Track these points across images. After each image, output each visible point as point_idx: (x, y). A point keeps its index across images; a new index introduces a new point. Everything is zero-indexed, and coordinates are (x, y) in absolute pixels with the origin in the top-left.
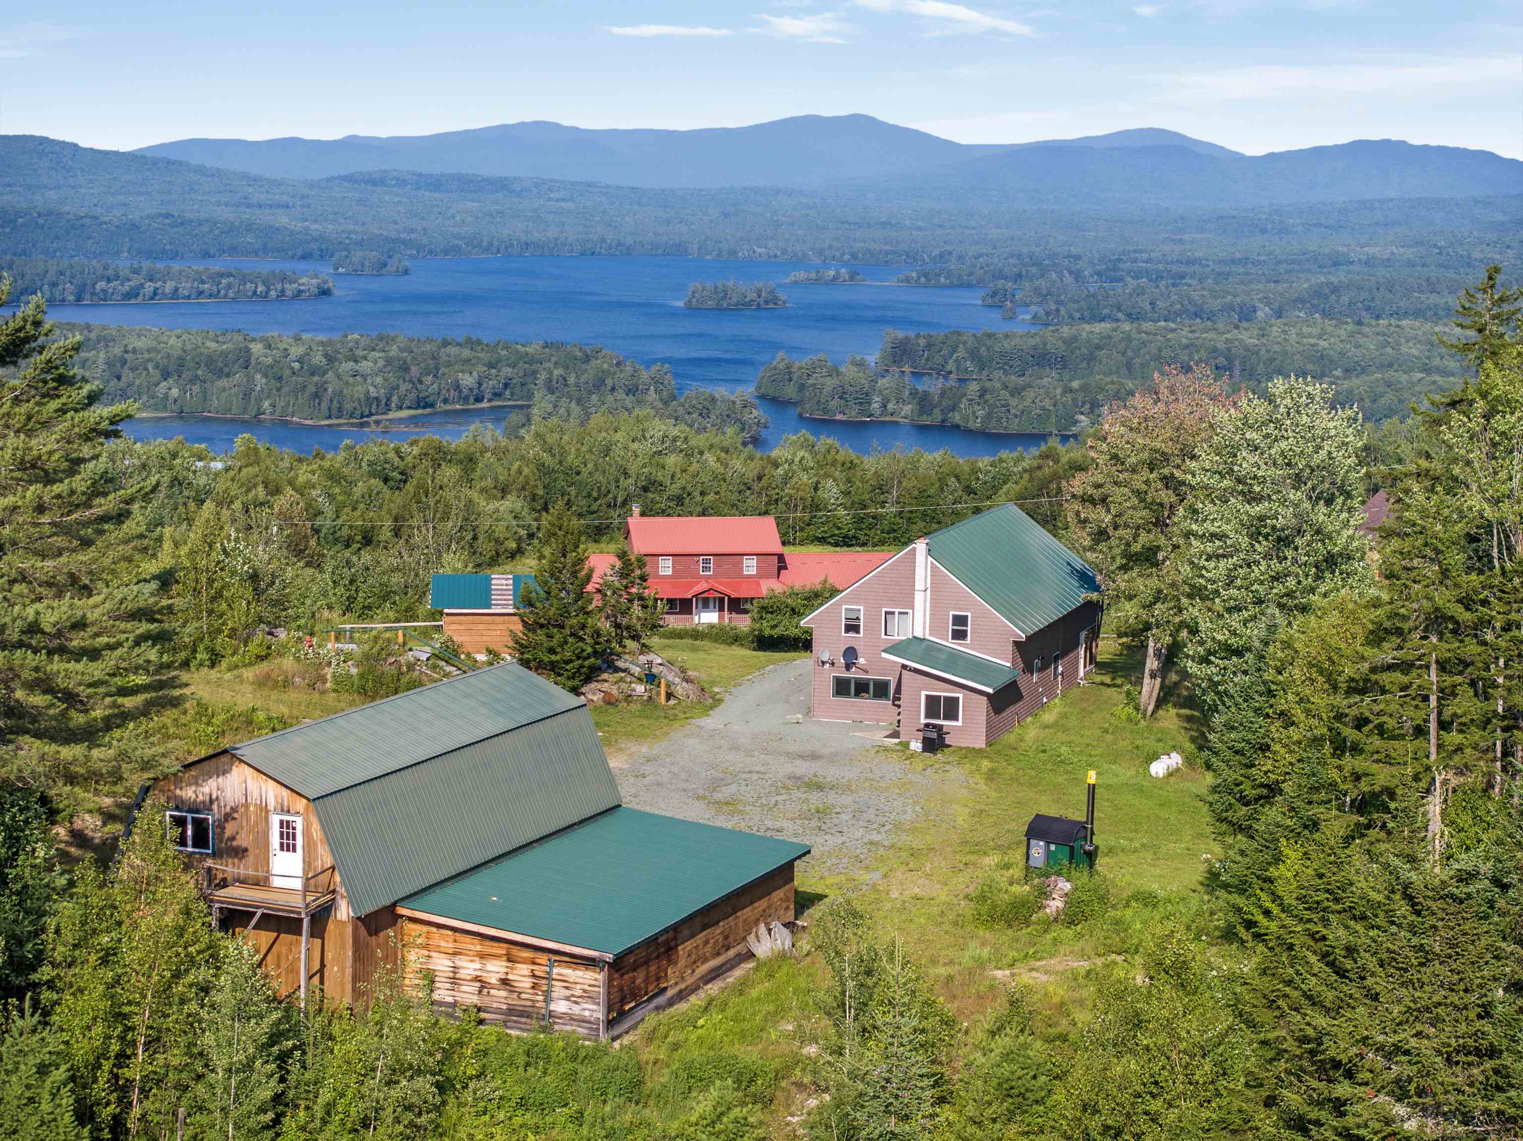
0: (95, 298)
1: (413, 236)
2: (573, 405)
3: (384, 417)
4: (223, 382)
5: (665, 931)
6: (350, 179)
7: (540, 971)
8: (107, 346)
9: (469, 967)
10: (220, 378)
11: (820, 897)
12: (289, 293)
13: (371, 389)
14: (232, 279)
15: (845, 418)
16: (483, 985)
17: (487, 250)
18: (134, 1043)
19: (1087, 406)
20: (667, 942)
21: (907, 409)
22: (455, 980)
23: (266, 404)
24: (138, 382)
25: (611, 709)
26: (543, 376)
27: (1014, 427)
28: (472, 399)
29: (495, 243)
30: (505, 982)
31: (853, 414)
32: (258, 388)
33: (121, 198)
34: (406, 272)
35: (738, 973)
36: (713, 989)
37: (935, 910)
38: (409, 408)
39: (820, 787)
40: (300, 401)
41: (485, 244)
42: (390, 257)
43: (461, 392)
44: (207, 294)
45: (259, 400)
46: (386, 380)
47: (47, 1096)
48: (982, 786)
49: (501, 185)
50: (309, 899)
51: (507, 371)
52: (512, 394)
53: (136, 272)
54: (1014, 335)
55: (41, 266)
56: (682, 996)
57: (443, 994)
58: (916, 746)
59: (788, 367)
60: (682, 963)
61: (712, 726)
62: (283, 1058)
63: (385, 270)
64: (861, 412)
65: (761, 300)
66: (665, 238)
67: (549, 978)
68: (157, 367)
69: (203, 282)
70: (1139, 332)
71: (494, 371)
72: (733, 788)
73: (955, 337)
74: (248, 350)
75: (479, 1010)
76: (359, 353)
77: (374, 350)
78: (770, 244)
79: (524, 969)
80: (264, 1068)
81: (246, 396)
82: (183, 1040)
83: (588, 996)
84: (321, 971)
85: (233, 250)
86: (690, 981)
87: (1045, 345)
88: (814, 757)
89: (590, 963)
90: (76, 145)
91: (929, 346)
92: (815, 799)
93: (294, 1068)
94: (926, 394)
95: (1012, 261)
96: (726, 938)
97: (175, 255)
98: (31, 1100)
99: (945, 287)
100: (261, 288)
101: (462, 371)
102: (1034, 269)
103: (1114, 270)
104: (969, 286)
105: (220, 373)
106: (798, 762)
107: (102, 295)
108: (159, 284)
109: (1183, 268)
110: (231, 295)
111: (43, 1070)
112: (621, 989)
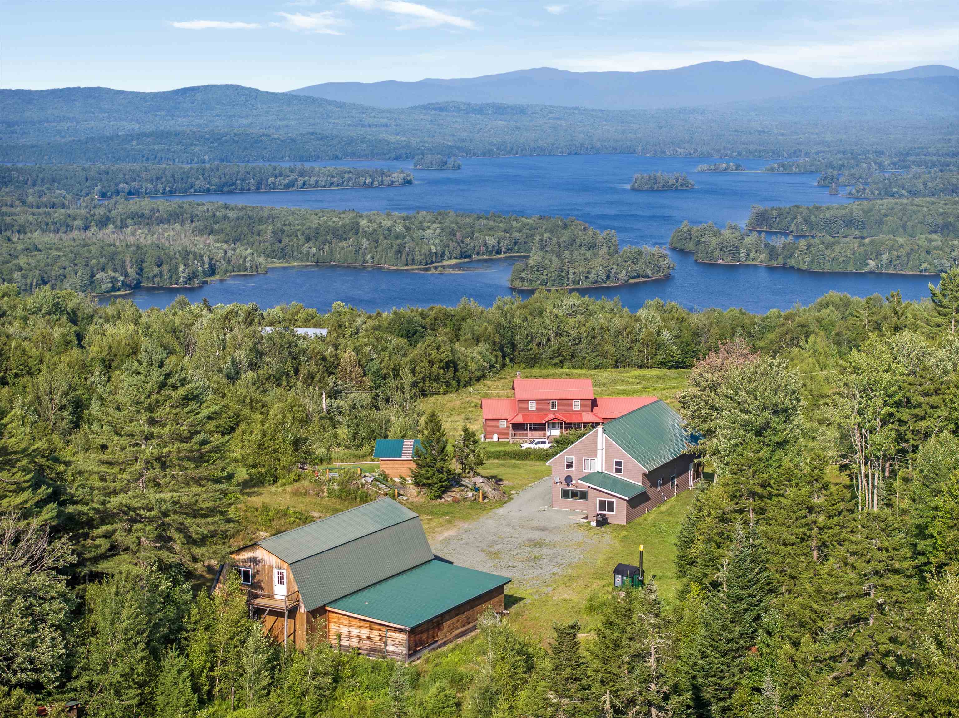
0: (268, 188)
1: (464, 144)
2: (554, 257)
3: (440, 264)
4: (343, 244)
5: (436, 617)
6: (426, 108)
7: (382, 634)
8: (273, 221)
9: (355, 632)
10: (341, 241)
11: (521, 599)
12: (386, 183)
13: (433, 247)
14: (350, 175)
15: (723, 262)
16: (360, 639)
17: (510, 152)
18: (216, 662)
19: (874, 254)
20: (438, 622)
21: (762, 257)
22: (349, 637)
23: (369, 257)
24: (291, 243)
25: (456, 505)
26: (537, 238)
27: (828, 268)
28: (494, 253)
29: (515, 148)
30: (369, 638)
31: (728, 260)
32: (364, 247)
33: (285, 122)
34: (459, 168)
35: (473, 634)
36: (460, 641)
37: (570, 606)
38: (456, 258)
39: (540, 545)
40: (389, 255)
41: (509, 148)
42: (449, 158)
43: (487, 248)
44: (336, 184)
45: (364, 254)
46: (441, 241)
47: (181, 682)
48: (617, 545)
49: (521, 111)
50: (288, 604)
51: (516, 235)
52: (519, 249)
53: (292, 171)
54: (833, 207)
55: (235, 169)
56: (445, 644)
57: (344, 643)
58: (593, 524)
59: (690, 231)
60: (445, 630)
61: (501, 513)
62: (273, 668)
63: (445, 167)
64: (734, 259)
65: (678, 184)
66: (621, 143)
67: (386, 636)
68: (303, 234)
69: (333, 177)
70: (912, 205)
71: (508, 235)
72: (499, 546)
73: (795, 209)
74: (358, 224)
75: (359, 649)
76: (426, 224)
77: (434, 222)
78: (686, 145)
79: (376, 633)
80: (265, 673)
81: (357, 251)
82: (234, 662)
83: (401, 644)
84: (294, 632)
85: (353, 155)
86: (450, 637)
87: (852, 214)
88: (544, 529)
89: (401, 631)
90: (257, 90)
91: (779, 215)
92: (536, 551)
93: (277, 672)
94: (774, 247)
95: (840, 156)
96: (468, 619)
97: (317, 158)
98: (175, 683)
99: (795, 173)
100: (368, 180)
101: (488, 235)
102: (852, 162)
103: (904, 161)
104: (811, 172)
105: (341, 238)
106: (535, 532)
107: (272, 186)
108: (306, 179)
109: (949, 159)
110: (350, 184)
111: (180, 672)
112: (415, 641)
